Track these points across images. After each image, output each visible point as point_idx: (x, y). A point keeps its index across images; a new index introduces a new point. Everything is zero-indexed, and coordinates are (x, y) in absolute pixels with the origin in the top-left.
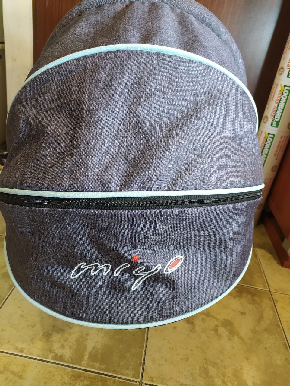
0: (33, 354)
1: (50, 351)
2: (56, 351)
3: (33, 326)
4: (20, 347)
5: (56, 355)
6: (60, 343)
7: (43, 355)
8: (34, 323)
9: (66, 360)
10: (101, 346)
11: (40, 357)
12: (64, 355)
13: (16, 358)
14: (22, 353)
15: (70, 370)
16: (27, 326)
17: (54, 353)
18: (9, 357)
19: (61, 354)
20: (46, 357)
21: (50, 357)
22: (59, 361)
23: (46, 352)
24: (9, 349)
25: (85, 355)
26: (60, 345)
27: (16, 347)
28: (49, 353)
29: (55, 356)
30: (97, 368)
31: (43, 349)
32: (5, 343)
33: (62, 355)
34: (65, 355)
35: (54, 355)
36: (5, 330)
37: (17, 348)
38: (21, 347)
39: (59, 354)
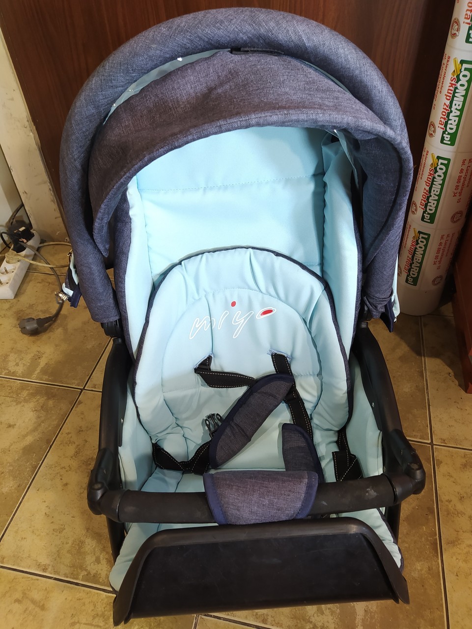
0: (58, 574)
1: (82, 567)
2: (89, 568)
3: (61, 530)
4: (43, 563)
5: (89, 573)
6: (94, 554)
7: (72, 573)
8: (62, 525)
9: (101, 581)
11: (67, 577)
12: (98, 573)
13: (38, 580)
14: (46, 572)
15: (106, 595)
16: (54, 530)
17: (86, 570)
18: (29, 579)
19: (95, 572)
20: (75, 577)
21: (81, 577)
22: (91, 583)
23: (76, 570)
24: (29, 567)
26: (94, 559)
27: (38, 564)
28: (79, 571)
29: (87, 575)
31: (71, 565)
32: (26, 558)
33: (96, 574)
34: (100, 574)
35: (86, 573)
36: (25, 538)
38: (45, 564)
39: (93, 572)
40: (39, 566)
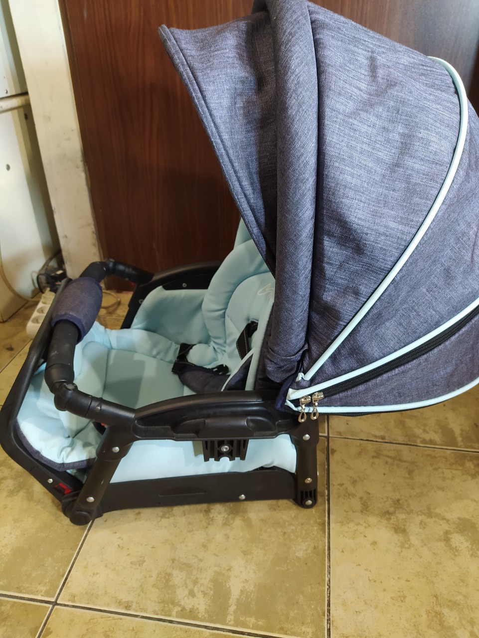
0: (146, 611)
1: (174, 603)
2: (182, 603)
3: (141, 562)
4: (124, 600)
5: (183, 609)
6: (186, 587)
7: (162, 610)
8: (141, 557)
9: (200, 616)
10: (254, 587)
11: (157, 614)
12: (195, 608)
13: (121, 619)
14: (130, 610)
15: (209, 633)
16: (131, 563)
17: (180, 605)
18: (110, 618)
19: (190, 606)
20: (167, 613)
21: (174, 613)
22: (189, 619)
23: (166, 605)
24: (108, 605)
25: (230, 604)
26: (187, 592)
27: (118, 601)
28: (171, 606)
29: (182, 611)
30: (251, 626)
31: (160, 601)
32: (101, 595)
33: (193, 609)
34: (198, 609)
35: (180, 609)
36: (97, 574)
37: (120, 602)
38: (127, 600)
39: (188, 608)
40: (120, 603)
